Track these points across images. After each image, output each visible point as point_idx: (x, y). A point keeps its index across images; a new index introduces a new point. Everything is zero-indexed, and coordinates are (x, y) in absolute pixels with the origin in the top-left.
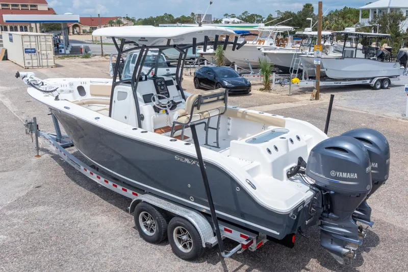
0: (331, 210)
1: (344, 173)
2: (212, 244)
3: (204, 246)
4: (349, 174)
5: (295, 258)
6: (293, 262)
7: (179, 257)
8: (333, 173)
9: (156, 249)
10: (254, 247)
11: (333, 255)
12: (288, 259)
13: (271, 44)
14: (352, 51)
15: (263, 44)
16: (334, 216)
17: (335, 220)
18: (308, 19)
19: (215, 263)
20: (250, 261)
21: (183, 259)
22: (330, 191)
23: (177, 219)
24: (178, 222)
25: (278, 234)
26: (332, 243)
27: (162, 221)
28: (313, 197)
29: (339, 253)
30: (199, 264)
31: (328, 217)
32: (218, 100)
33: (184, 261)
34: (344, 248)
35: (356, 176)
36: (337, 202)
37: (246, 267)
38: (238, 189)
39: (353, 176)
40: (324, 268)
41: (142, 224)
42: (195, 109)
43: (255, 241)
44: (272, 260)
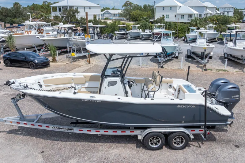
13: (36, 33)
14: (93, 36)
15: (31, 34)
18: (28, 13)
22: (231, 103)
38: (211, 112)
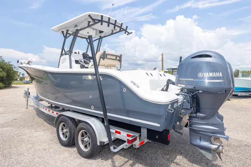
0: (198, 110)
1: (210, 73)
2: (104, 142)
3: (99, 144)
4: (214, 73)
5: (168, 156)
6: (167, 160)
7: (81, 156)
8: (201, 75)
9: (66, 151)
10: (137, 143)
11: (202, 151)
12: (163, 158)
16: (201, 115)
17: (202, 118)
19: (107, 159)
20: (134, 159)
21: (83, 157)
22: (199, 90)
23: (81, 125)
24: (82, 126)
25: (159, 125)
26: (200, 140)
27: (72, 128)
28: (183, 100)
29: (208, 149)
30: (94, 161)
31: (196, 118)
32: (116, 59)
33: (84, 158)
34: (213, 144)
35: (221, 75)
36: (205, 101)
37: (131, 162)
38: (125, 90)
39: (218, 74)
40: (194, 164)
41: (61, 133)
42: (101, 59)
43: (138, 139)
44: (151, 158)
